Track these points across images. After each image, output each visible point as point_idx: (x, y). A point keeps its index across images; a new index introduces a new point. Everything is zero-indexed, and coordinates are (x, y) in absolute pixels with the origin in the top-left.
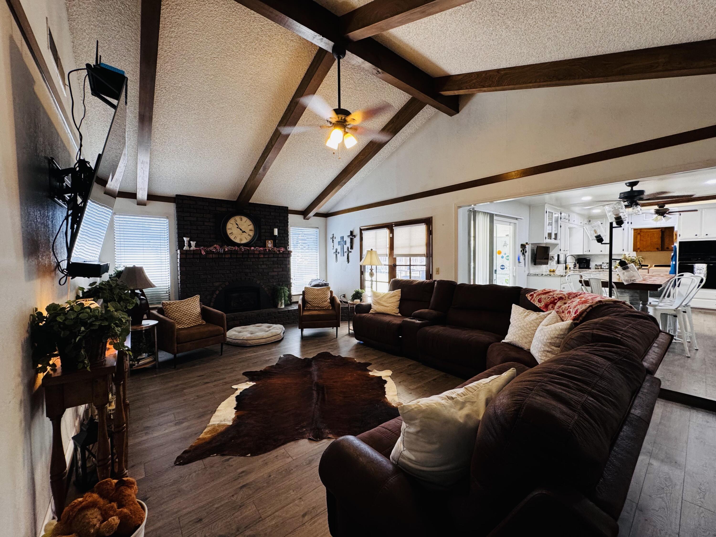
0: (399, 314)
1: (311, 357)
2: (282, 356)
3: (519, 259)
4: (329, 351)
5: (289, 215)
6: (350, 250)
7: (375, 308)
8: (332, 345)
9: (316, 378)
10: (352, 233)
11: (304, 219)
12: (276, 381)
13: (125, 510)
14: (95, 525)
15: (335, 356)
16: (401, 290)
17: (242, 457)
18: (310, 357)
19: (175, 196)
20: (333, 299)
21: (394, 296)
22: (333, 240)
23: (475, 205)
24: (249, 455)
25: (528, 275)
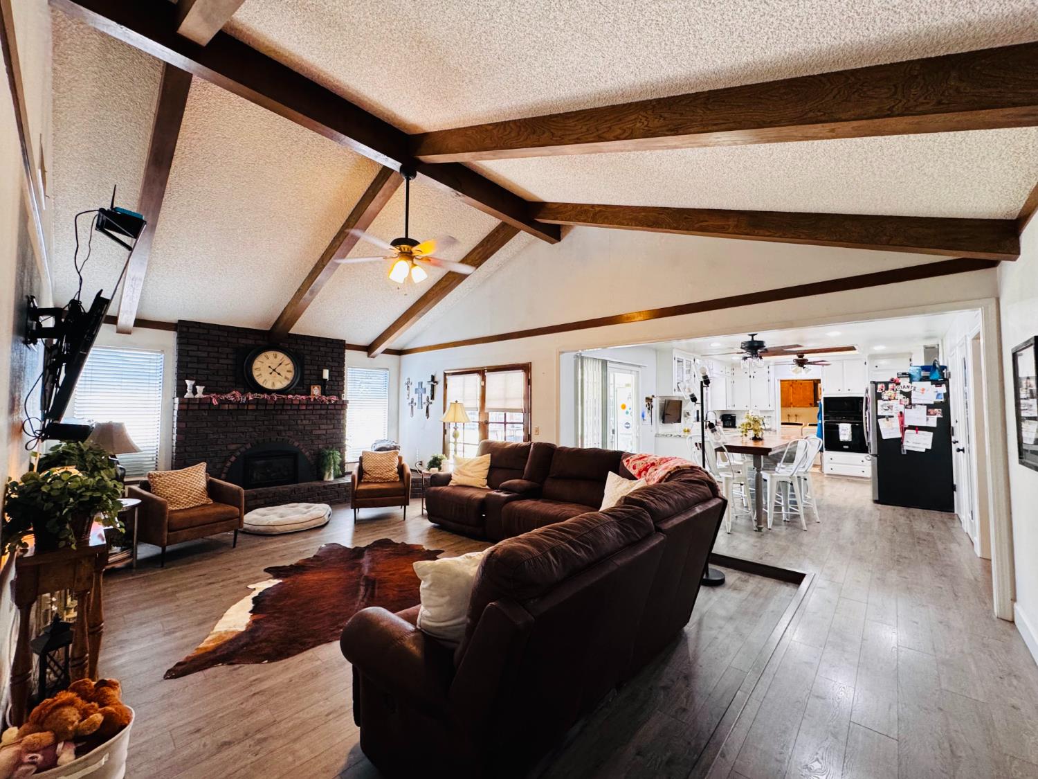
0: (487, 487)
1: (365, 545)
2: (323, 546)
3: (643, 416)
4: (389, 537)
5: (346, 351)
6: (430, 401)
7: (456, 479)
8: (395, 530)
9: (366, 571)
10: (433, 378)
11: (368, 356)
12: (311, 578)
13: (109, 708)
14: (73, 722)
15: (397, 544)
16: (491, 456)
17: (258, 665)
18: (363, 545)
19: (177, 322)
20: (401, 468)
21: (482, 463)
22: (408, 387)
23: (582, 350)
24: (266, 661)
25: (656, 436)
